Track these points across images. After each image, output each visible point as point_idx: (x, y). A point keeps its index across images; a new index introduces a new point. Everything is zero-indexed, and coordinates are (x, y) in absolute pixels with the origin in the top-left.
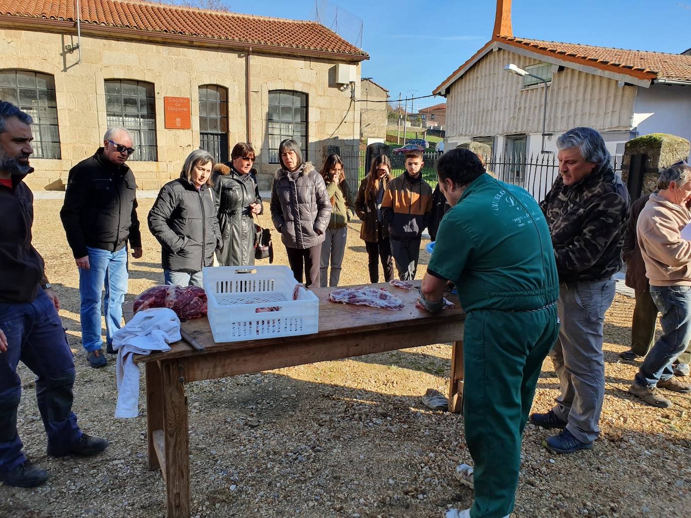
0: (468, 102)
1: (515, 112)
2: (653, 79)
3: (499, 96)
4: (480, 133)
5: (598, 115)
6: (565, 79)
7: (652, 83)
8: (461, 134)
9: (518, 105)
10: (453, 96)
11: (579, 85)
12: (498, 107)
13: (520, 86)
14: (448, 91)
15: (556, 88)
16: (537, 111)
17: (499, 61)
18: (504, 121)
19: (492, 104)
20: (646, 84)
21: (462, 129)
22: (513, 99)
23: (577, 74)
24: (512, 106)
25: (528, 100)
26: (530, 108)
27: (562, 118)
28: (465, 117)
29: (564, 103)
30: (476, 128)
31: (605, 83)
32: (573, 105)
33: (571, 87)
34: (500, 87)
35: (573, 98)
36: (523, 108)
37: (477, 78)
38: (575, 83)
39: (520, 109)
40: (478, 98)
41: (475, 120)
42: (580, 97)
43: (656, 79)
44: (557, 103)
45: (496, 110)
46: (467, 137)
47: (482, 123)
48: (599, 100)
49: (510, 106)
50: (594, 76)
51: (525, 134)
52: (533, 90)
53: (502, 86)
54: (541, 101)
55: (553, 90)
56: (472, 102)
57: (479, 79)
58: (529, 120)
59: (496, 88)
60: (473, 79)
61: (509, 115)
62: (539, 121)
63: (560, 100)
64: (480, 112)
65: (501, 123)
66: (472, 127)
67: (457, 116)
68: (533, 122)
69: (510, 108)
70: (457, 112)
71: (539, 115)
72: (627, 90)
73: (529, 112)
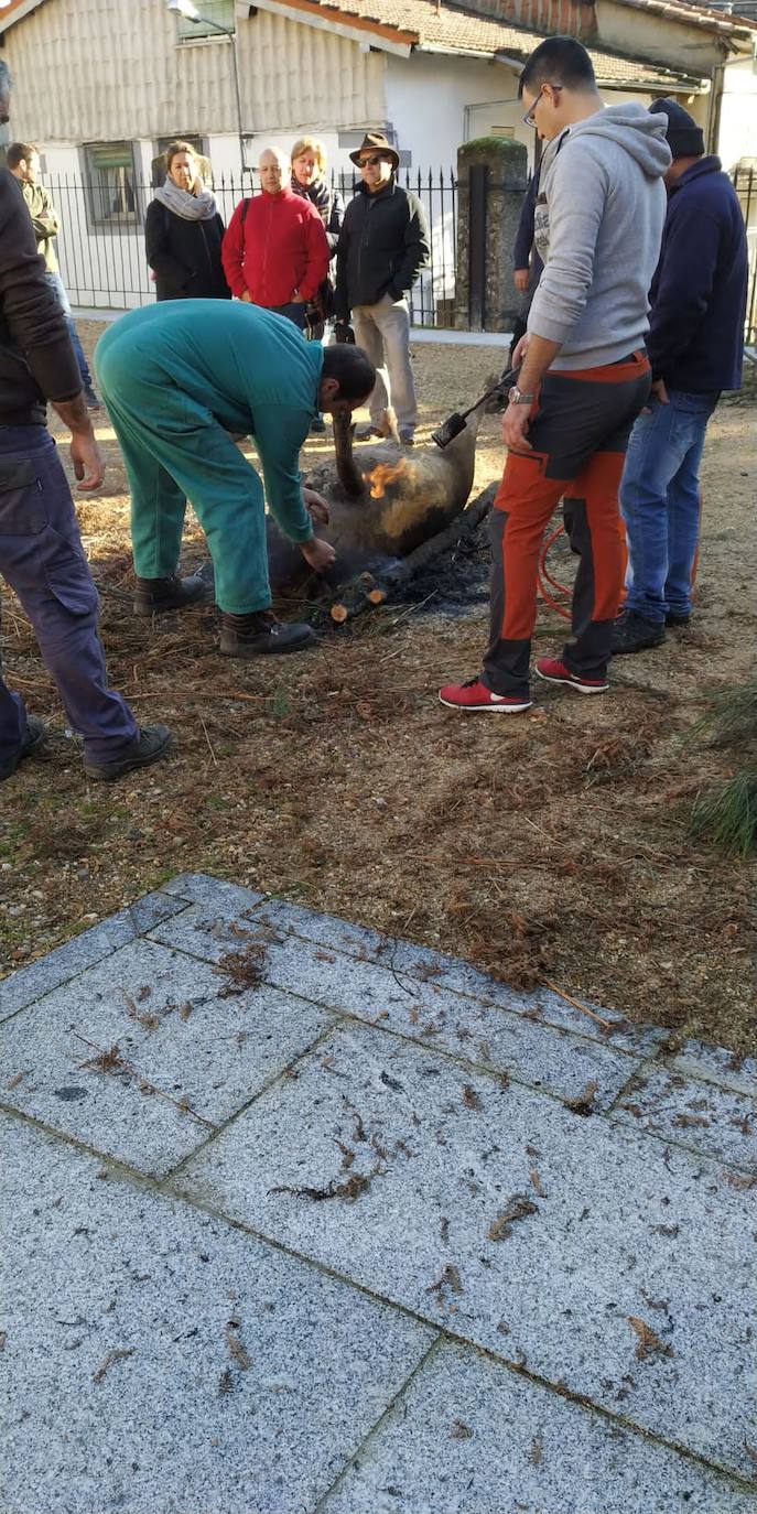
0: (56, 68)
1: (169, 93)
2: (413, 44)
3: (129, 56)
4: (98, 134)
5: (330, 100)
6: (262, 32)
7: (413, 49)
8: (52, 137)
9: (174, 76)
10: (15, 52)
11: (288, 45)
12: (131, 82)
13: (172, 39)
14: (2, 40)
15: (246, 45)
16: (216, 91)
18: (149, 108)
19: (116, 74)
20: (403, 50)
21: (53, 125)
22: (161, 65)
23: (282, 22)
24: (162, 77)
25: (194, 68)
26: (200, 85)
27: (267, 104)
28: (55, 102)
29: (266, 77)
30: (85, 123)
31: (333, 42)
32: (283, 79)
33: (275, 48)
34: (127, 39)
35: (282, 69)
36: (185, 82)
37: (70, 15)
38: (281, 39)
39: (179, 85)
40: (79, 57)
41: (80, 108)
42: (295, 66)
43: (417, 43)
44: (253, 77)
45: (126, 86)
46: (67, 144)
47: (99, 113)
48: (329, 75)
49: (156, 78)
50: (312, 28)
51: (197, 136)
52: (199, 48)
53: (133, 35)
54: (220, 73)
55: (241, 51)
56: (67, 67)
57: (76, 17)
58: (201, 108)
59: (118, 39)
60: (61, 17)
61: (158, 96)
62: (222, 109)
63: (258, 70)
64: (88, 89)
65: (143, 115)
66: (76, 120)
67: (33, 96)
68: (212, 111)
69: (158, 83)
70: (31, 87)
71: (221, 98)
72: (374, 60)
73: (200, 92)
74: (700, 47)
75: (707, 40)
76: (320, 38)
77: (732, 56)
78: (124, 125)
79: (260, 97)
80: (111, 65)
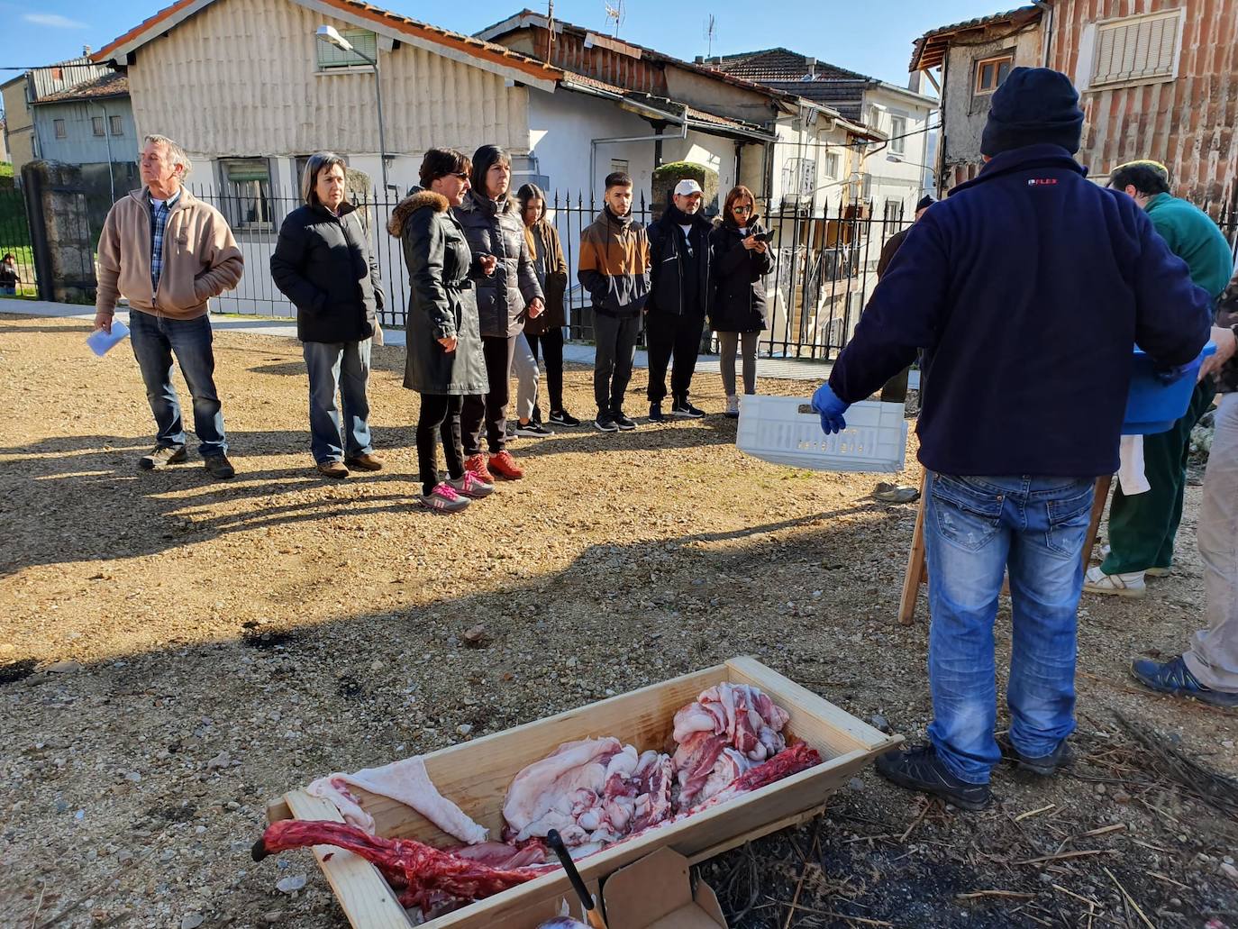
0: (191, 87)
1: (308, 114)
2: (559, 81)
3: (268, 80)
4: (234, 150)
5: (472, 128)
6: (404, 66)
7: (558, 86)
9: (314, 101)
10: (146, 69)
11: (431, 77)
12: (269, 102)
13: (313, 67)
14: (132, 57)
15: (388, 77)
16: (357, 116)
17: (256, 14)
18: (287, 129)
19: (253, 96)
20: (549, 86)
21: (186, 139)
22: (301, 90)
23: (424, 57)
25: (335, 94)
26: (340, 109)
27: (408, 129)
28: (189, 116)
29: (408, 104)
30: (220, 138)
31: (476, 76)
32: (426, 108)
33: (417, 79)
34: (266, 66)
35: (425, 98)
36: (325, 106)
37: (206, 39)
38: (424, 71)
39: (318, 109)
40: (215, 78)
41: (215, 125)
42: (438, 96)
43: (562, 80)
44: (395, 104)
45: (265, 107)
46: (201, 157)
47: (236, 130)
48: (471, 105)
49: (295, 101)
50: (455, 63)
52: (340, 76)
53: (272, 62)
54: (361, 98)
55: (383, 81)
56: (202, 86)
57: (212, 42)
58: (341, 130)
59: (256, 65)
60: (196, 41)
61: (296, 118)
62: (363, 132)
63: (400, 98)
64: (224, 108)
65: (282, 133)
66: (211, 137)
67: (165, 112)
68: (352, 133)
69: (297, 106)
70: (164, 104)
71: (362, 123)
72: (516, 93)
73: (341, 116)
74: (752, 106)
75: (761, 101)
76: (463, 71)
77: (781, 115)
78: (261, 142)
79: (402, 124)
80: (249, 87)
